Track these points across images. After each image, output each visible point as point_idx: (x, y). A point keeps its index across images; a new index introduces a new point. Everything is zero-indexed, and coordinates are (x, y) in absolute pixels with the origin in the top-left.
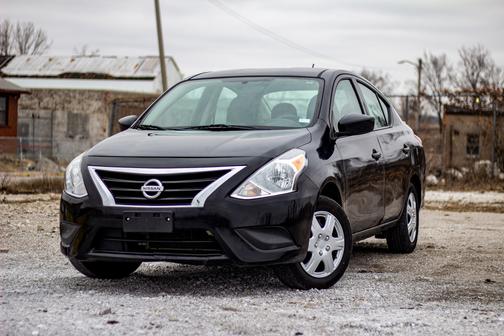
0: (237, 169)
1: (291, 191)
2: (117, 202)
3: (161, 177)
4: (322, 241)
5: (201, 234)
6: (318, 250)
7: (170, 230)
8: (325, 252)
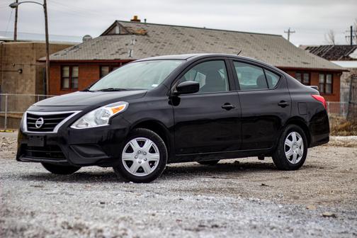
0: (77, 112)
1: (107, 124)
2: (28, 130)
3: (44, 117)
4: (141, 155)
5: (57, 148)
6: (138, 160)
7: (42, 146)
8: (143, 161)
